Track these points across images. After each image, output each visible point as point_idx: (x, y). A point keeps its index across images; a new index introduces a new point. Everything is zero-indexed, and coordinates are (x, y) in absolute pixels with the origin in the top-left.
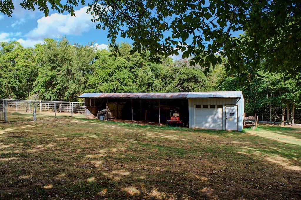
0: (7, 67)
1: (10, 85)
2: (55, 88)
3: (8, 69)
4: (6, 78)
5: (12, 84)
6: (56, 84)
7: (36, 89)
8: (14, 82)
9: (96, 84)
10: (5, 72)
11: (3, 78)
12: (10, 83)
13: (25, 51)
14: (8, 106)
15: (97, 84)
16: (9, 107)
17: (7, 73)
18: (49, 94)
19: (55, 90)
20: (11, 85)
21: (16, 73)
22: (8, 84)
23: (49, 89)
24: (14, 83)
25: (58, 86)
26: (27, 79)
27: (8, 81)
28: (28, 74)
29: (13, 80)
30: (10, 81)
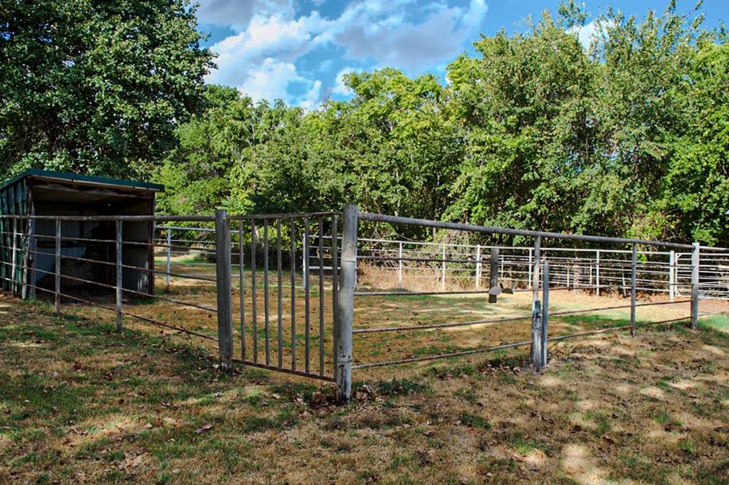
0: (366, 138)
1: (376, 194)
2: (531, 196)
3: (370, 145)
4: (365, 169)
5: (384, 191)
6: (536, 183)
7: (456, 209)
8: (388, 183)
9: (706, 173)
10: (363, 153)
11: (357, 173)
12: (377, 188)
13: (420, 86)
14: (372, 264)
15: (714, 173)
16: (375, 266)
17: (367, 155)
18: (507, 222)
19: (532, 205)
20: (379, 194)
21: (395, 154)
22: (371, 191)
23: (507, 203)
24: (388, 187)
25: (543, 191)
26: (427, 177)
27: (371, 180)
28: (431, 160)
29: (385, 176)
30: (376, 181)
